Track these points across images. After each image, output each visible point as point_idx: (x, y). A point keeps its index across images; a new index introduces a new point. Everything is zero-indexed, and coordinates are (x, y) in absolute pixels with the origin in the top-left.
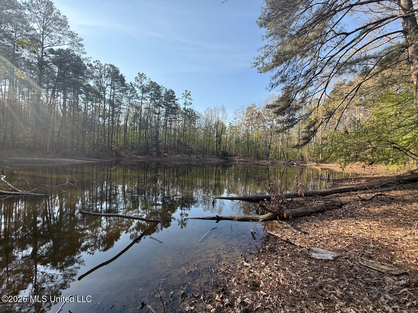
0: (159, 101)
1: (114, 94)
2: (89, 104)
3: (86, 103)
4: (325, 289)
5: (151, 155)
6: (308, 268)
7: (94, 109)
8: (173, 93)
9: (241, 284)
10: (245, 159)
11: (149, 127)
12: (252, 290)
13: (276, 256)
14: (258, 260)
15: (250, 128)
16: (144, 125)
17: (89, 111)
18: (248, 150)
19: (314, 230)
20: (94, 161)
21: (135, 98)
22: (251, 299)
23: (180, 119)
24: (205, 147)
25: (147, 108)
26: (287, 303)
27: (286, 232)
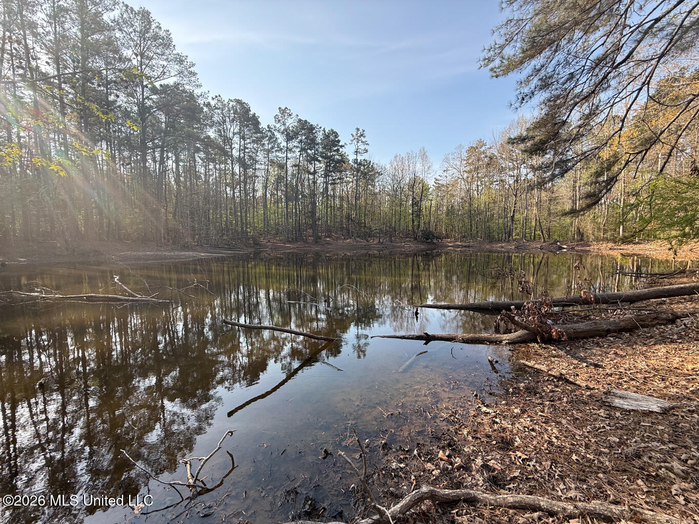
0: (313, 151)
1: (245, 148)
2: (211, 167)
3: (206, 166)
4: (645, 459)
5: (306, 242)
6: (607, 422)
7: (217, 174)
8: (336, 135)
9: (480, 439)
10: (465, 242)
11: (300, 197)
12: (501, 448)
13: (540, 401)
14: (507, 404)
15: (474, 187)
16: (292, 194)
17: (211, 178)
18: (471, 225)
19: (615, 361)
20: (225, 253)
21: (276, 151)
22: (500, 462)
23: (348, 179)
24: (393, 226)
25: (295, 166)
26: (569, 475)
27: (556, 362)
